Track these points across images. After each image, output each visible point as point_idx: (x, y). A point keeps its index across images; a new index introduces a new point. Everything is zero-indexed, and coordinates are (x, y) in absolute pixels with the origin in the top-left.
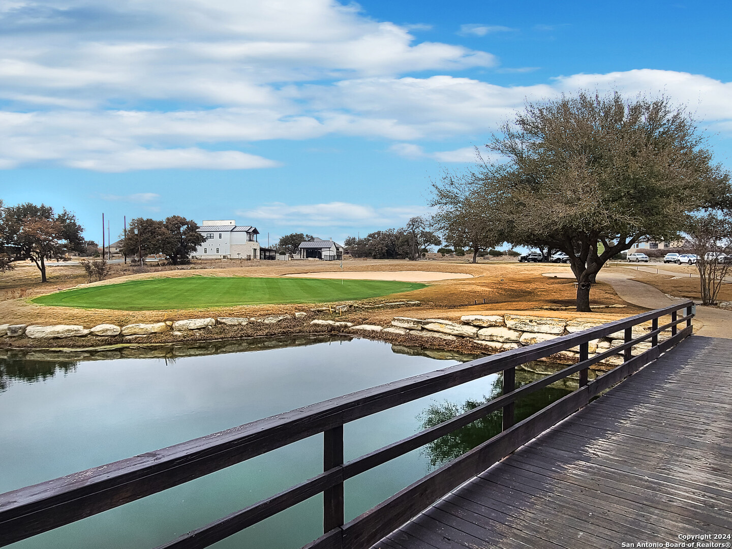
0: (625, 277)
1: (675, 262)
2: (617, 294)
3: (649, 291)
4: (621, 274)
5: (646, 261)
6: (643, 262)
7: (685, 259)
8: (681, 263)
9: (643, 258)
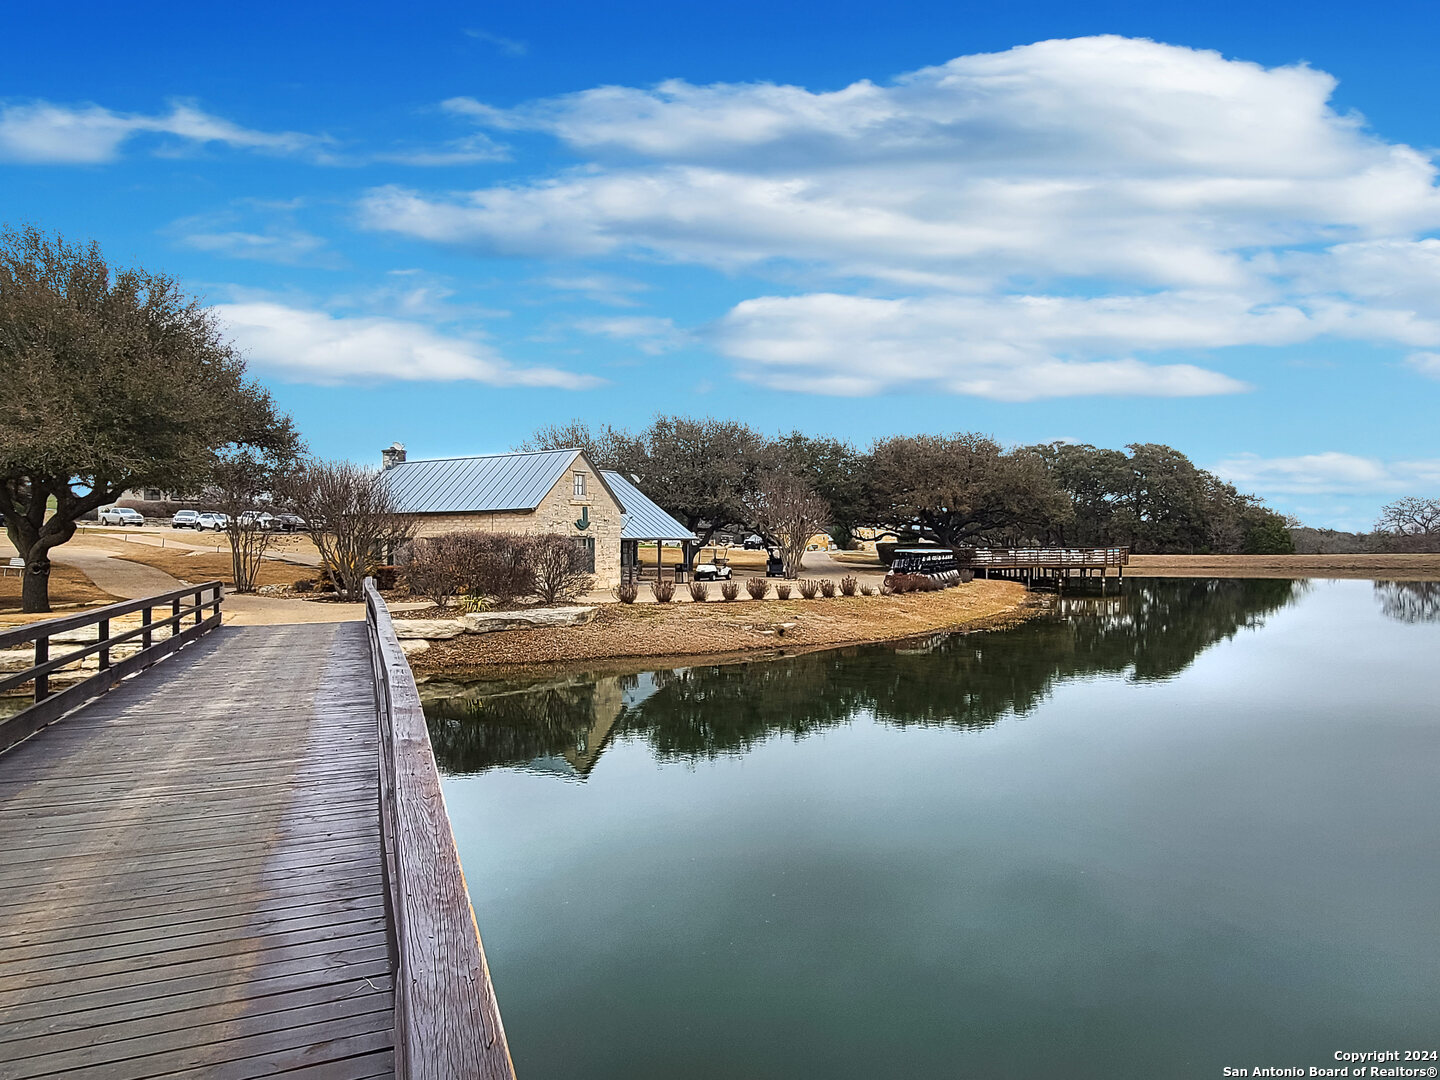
0: (105, 553)
1: (192, 527)
2: (94, 584)
3: (152, 576)
4: (94, 547)
5: (140, 524)
6: (133, 526)
7: (208, 522)
8: (202, 529)
9: (133, 517)
